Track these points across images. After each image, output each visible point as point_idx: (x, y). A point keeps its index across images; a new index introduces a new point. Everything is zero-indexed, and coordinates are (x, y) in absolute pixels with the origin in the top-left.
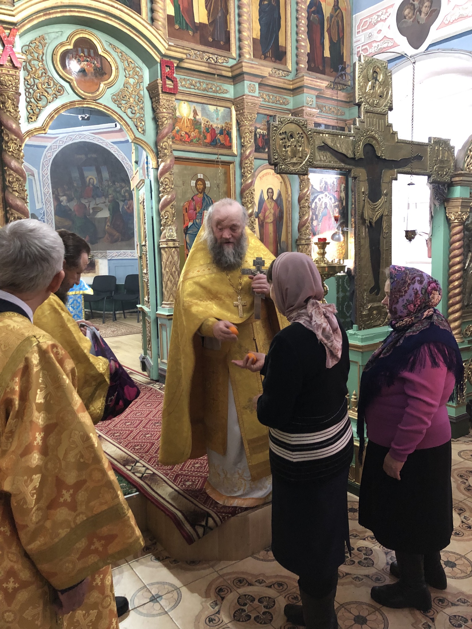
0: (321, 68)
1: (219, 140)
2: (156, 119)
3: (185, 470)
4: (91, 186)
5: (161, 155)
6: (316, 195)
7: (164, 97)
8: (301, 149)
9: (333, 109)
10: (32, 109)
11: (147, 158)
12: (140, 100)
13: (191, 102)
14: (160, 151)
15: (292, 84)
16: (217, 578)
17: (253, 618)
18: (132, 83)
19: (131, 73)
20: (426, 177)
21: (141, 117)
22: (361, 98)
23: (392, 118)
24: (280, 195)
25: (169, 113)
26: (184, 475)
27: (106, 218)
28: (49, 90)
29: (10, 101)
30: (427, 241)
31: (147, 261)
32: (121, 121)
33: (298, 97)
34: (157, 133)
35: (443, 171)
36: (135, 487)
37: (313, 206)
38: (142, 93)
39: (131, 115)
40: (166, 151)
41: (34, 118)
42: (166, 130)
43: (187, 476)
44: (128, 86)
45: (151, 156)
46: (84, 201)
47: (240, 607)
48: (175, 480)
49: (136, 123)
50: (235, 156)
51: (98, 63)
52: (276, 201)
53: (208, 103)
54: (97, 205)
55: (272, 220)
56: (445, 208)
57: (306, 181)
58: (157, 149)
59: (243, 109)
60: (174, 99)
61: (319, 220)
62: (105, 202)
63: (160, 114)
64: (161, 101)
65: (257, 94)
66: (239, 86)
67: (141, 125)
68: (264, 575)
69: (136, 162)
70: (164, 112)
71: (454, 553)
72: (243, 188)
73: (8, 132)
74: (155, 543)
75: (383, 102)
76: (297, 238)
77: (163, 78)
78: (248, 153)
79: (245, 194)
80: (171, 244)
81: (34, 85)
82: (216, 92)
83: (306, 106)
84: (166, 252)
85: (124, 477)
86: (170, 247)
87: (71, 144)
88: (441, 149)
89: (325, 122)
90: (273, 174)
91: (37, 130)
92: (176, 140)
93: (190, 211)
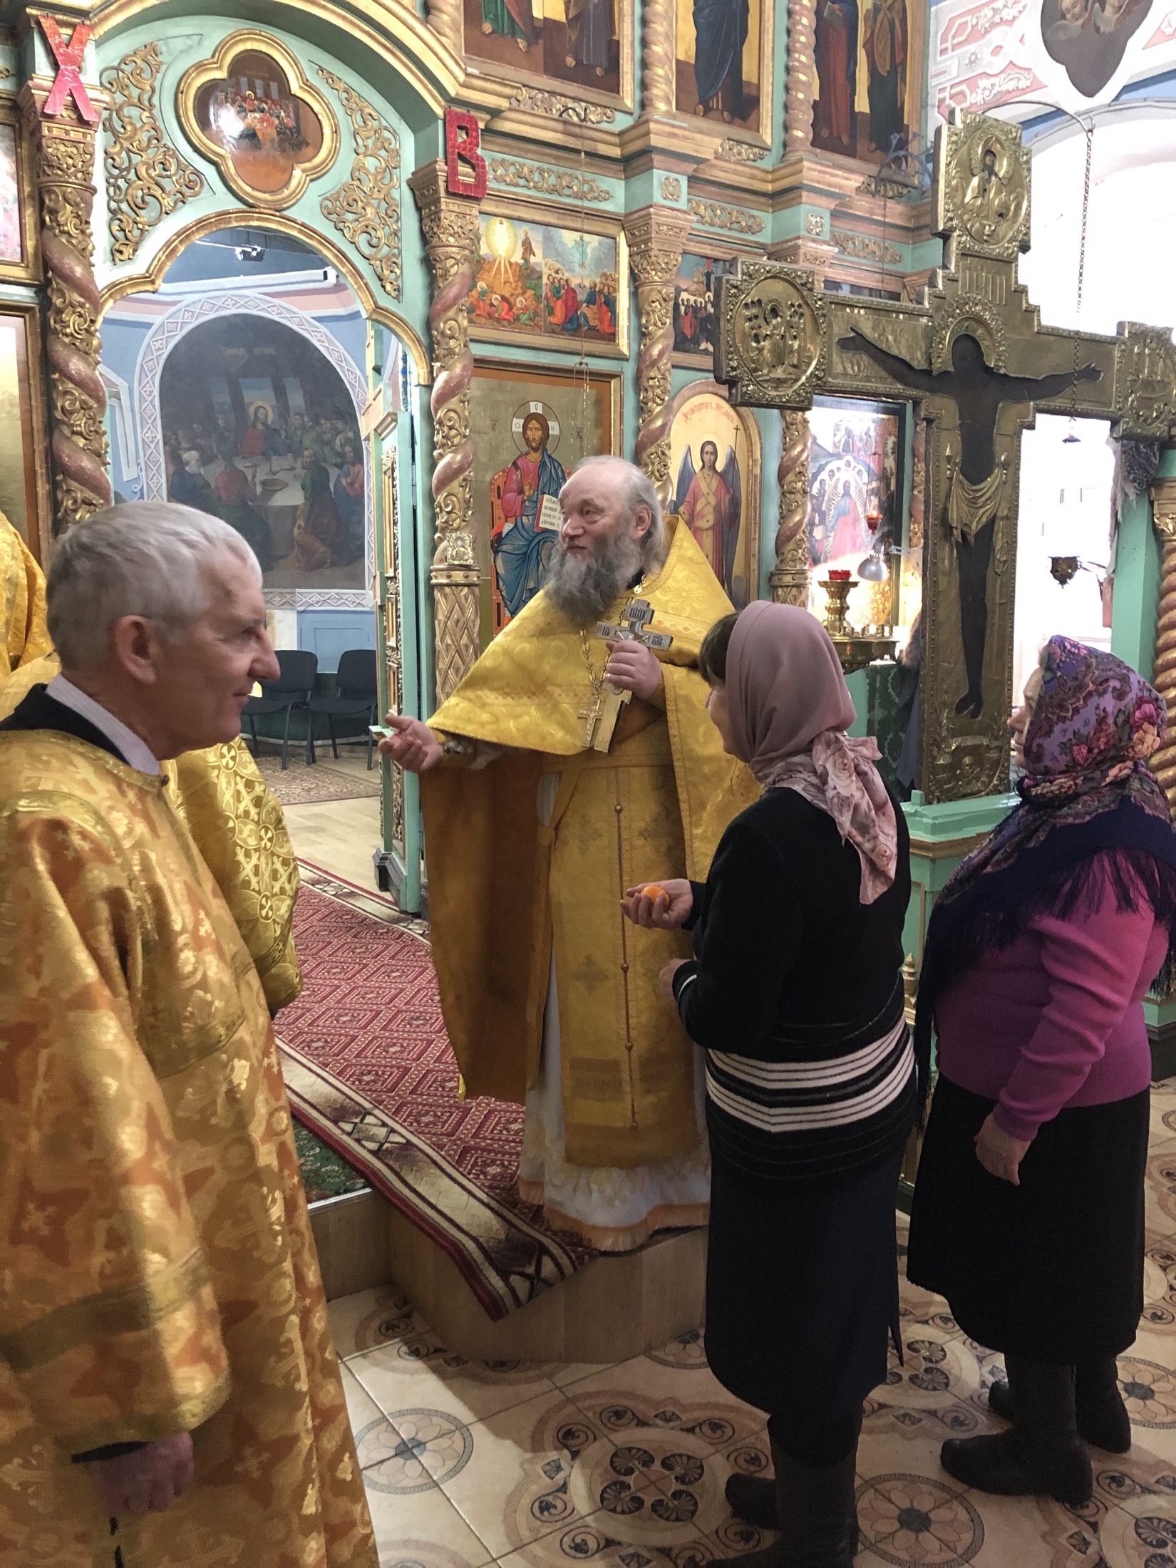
0: (845, 140)
1: (586, 318)
2: (429, 262)
3: (485, 1138)
4: (260, 427)
5: (440, 352)
6: (823, 462)
7: (451, 207)
8: (796, 345)
9: (872, 247)
10: (123, 230)
11: (405, 359)
12: (390, 213)
13: (519, 219)
14: (438, 343)
15: (773, 181)
16: (559, 1407)
17: (648, 1504)
18: (372, 170)
19: (370, 142)
20: (1108, 424)
21: (394, 255)
22: (951, 219)
23: (1028, 270)
24: (732, 460)
25: (463, 248)
26: (483, 1150)
27: (295, 508)
28: (165, 183)
29: (69, 208)
30: (1101, 584)
31: (398, 617)
32: (344, 265)
33: (787, 213)
34: (431, 299)
35: (1150, 408)
36: (362, 1174)
37: (815, 491)
38: (395, 194)
39: (367, 251)
40: (452, 342)
41: (127, 251)
42: (453, 291)
43: (489, 1152)
44: (363, 177)
45: (416, 354)
46: (240, 465)
47: (616, 1477)
48: (459, 1162)
49: (379, 270)
50: (627, 360)
51: (288, 116)
52: (722, 475)
53: (560, 223)
54: (274, 474)
55: (711, 523)
56: (1151, 503)
57: (800, 427)
58: (430, 335)
59: (646, 242)
60: (475, 212)
61: (830, 525)
62: (292, 469)
63: (440, 250)
64: (442, 215)
65: (682, 204)
66: (638, 182)
67: (393, 276)
68: (675, 1401)
69: (377, 370)
70: (450, 244)
71: (1149, 1364)
72: (642, 441)
73: (63, 285)
74: (408, 1315)
75: (1007, 231)
76: (772, 569)
77: (450, 157)
78: (655, 352)
79: (645, 455)
80: (459, 576)
81: (128, 169)
82: (582, 196)
83: (804, 238)
84: (445, 596)
85: (335, 1151)
86: (457, 585)
87: (214, 320)
88: (1147, 351)
89: (851, 279)
90: (718, 407)
91: (135, 281)
92: (478, 315)
93: (509, 495)
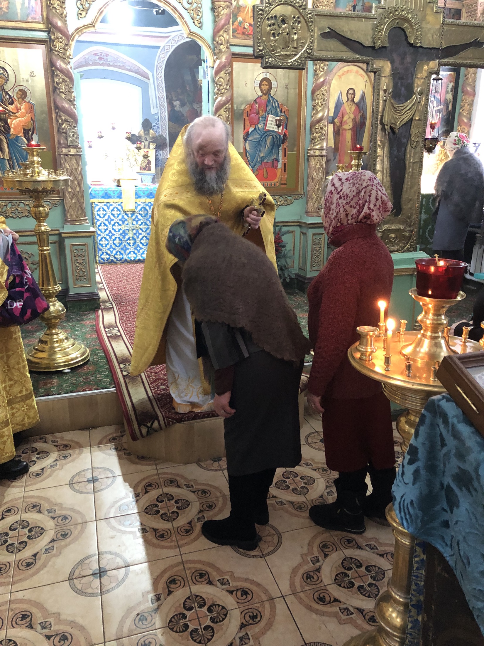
2: (214, 9)
5: (216, 51)
8: (296, 37)
10: (82, 5)
14: (216, 47)
17: (160, 513)
21: (199, 7)
24: (363, 97)
25: (226, 1)
32: (176, 13)
34: (215, 26)
36: (114, 384)
39: (187, 6)
40: (222, 47)
41: (84, 14)
42: (222, 23)
46: (195, 106)
47: (156, 502)
48: (152, 383)
49: (192, 15)
52: (357, 104)
55: (351, 127)
58: (214, 45)
63: (218, 3)
67: (198, 17)
68: (196, 481)
70: (220, 1)
72: (313, 89)
73: (54, 30)
79: (315, 95)
85: (112, 374)
87: (184, 43)
90: (357, 72)
91: (86, 27)
92: (238, 33)
93: (253, 115)
